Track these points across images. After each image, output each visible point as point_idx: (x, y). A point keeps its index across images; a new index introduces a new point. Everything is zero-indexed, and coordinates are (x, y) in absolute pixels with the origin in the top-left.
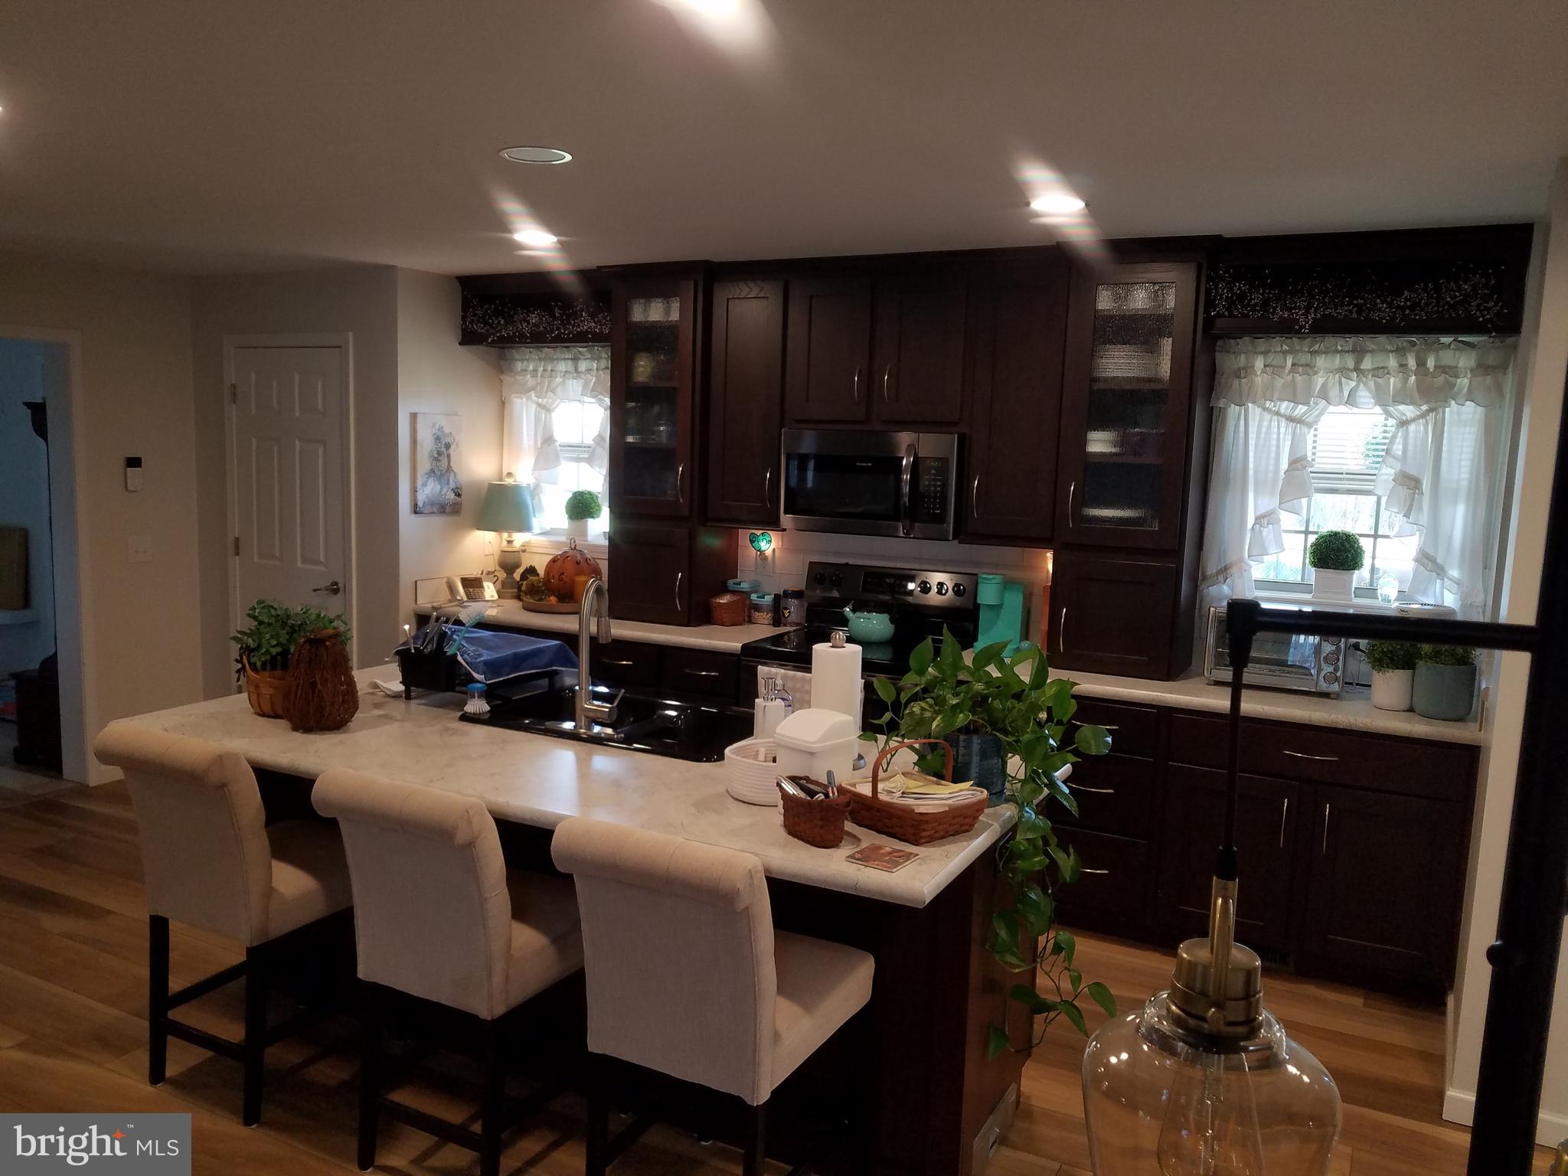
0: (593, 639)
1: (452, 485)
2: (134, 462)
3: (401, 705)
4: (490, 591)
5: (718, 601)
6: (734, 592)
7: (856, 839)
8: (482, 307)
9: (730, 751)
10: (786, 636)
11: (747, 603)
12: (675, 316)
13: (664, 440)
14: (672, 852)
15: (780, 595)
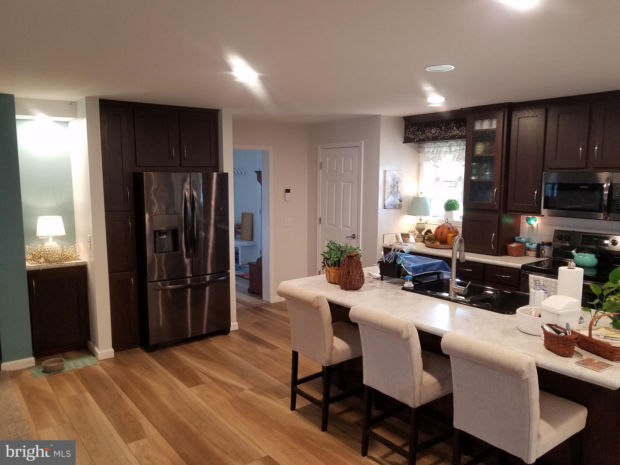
0: (458, 260)
1: (399, 198)
2: (288, 191)
3: (379, 283)
4: (412, 239)
5: (511, 246)
6: (518, 242)
7: (580, 355)
8: (412, 128)
9: (519, 311)
10: (542, 262)
11: (524, 247)
12: (494, 126)
13: (488, 178)
14: (493, 351)
15: (540, 244)
